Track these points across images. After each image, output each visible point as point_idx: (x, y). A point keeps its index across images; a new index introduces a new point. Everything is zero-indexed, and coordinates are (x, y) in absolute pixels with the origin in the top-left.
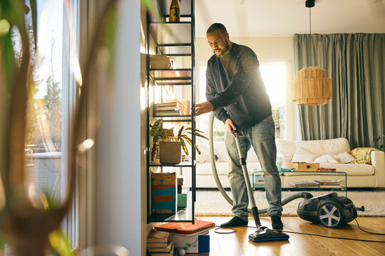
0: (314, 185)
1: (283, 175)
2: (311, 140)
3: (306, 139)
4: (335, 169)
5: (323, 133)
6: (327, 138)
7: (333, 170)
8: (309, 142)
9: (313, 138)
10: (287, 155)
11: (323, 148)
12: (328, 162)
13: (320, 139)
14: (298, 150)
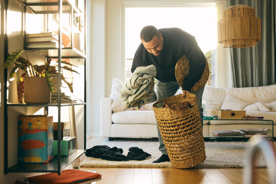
0: (238, 134)
1: (209, 124)
2: (243, 87)
3: (238, 86)
4: (262, 118)
5: (256, 80)
6: (261, 84)
7: (261, 118)
8: (241, 89)
9: (246, 85)
10: (216, 103)
11: (255, 96)
12: (258, 110)
13: (253, 86)
14: (228, 98)
